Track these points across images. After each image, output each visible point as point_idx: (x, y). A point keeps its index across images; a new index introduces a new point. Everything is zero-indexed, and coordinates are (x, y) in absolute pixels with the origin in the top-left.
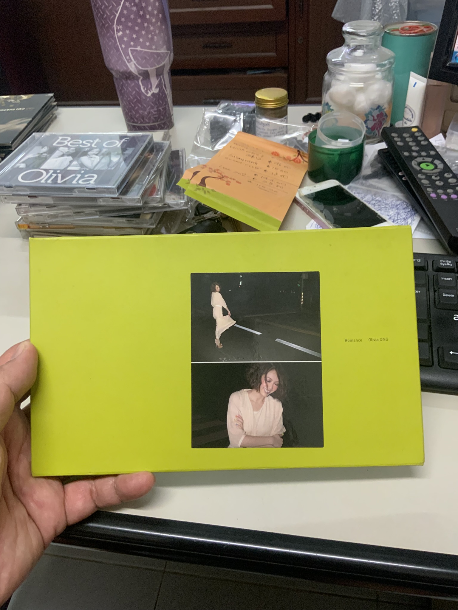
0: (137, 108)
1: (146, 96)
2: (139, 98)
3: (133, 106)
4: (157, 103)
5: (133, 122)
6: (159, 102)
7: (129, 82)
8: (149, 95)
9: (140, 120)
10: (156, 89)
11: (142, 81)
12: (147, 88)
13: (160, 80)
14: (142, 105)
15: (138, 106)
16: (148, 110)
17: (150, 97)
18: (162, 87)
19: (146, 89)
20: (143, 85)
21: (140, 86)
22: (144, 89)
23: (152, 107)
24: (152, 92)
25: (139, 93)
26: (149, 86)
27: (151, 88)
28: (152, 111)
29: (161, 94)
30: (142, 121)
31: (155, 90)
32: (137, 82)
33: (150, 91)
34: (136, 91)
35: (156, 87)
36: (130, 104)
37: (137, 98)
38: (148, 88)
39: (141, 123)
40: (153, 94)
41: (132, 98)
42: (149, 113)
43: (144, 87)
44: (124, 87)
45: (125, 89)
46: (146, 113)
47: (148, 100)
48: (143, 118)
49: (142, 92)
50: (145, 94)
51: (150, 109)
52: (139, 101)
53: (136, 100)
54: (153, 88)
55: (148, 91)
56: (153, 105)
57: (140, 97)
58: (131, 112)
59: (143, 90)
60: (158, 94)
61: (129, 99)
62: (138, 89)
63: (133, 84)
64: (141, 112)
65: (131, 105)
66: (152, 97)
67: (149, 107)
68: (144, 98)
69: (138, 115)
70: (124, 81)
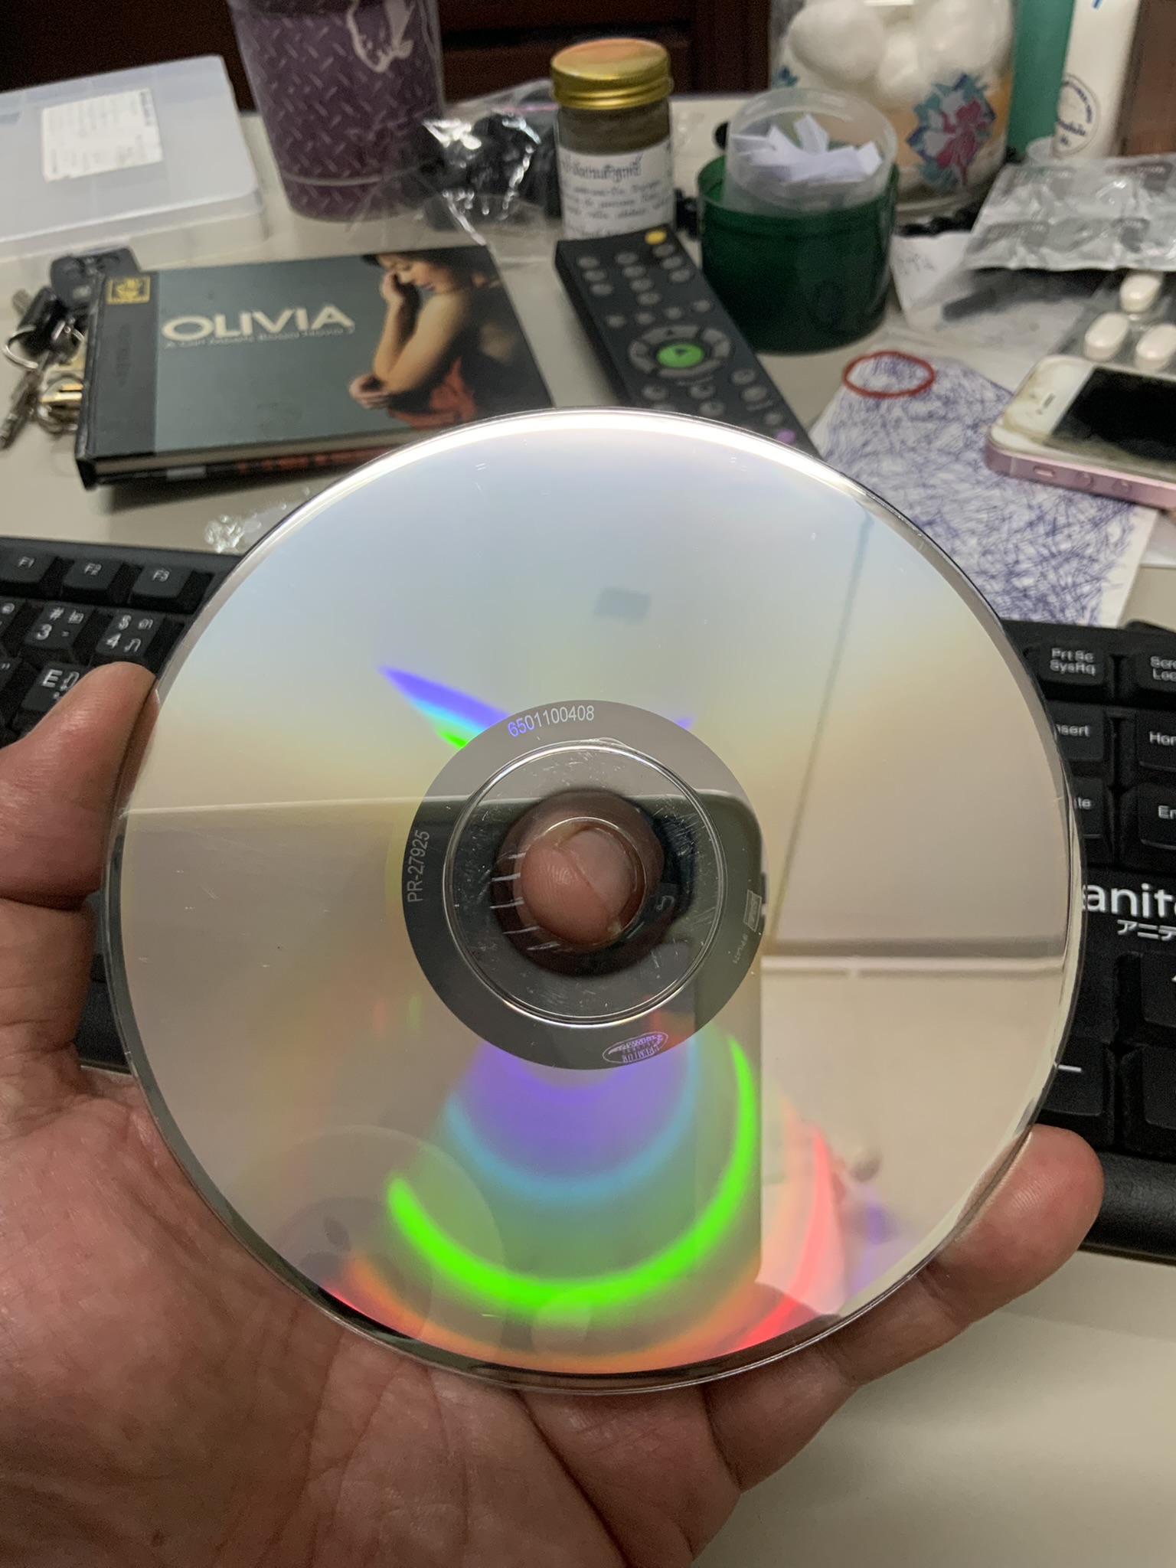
0: (337, 119)
1: (372, 74)
2: (346, 82)
3: (323, 112)
4: (408, 96)
5: (322, 176)
6: (414, 94)
7: (309, 22)
8: (383, 65)
9: (350, 166)
10: (406, 43)
11: (355, 15)
12: (375, 39)
13: (416, 12)
14: (358, 108)
15: (345, 115)
16: (377, 127)
17: (384, 74)
18: (421, 38)
19: (370, 45)
20: (360, 31)
21: (348, 36)
22: (364, 44)
23: (393, 114)
24: (392, 55)
25: (348, 63)
26: (382, 35)
27: (388, 40)
28: (391, 125)
29: (418, 63)
30: (357, 165)
31: (400, 49)
32: (338, 22)
33: (385, 52)
34: (335, 54)
35: (406, 36)
36: (310, 107)
37: (339, 84)
38: (379, 43)
39: (355, 174)
40: (396, 64)
41: (318, 83)
42: (381, 135)
43: (365, 36)
44: (288, 46)
45: (294, 53)
46: (371, 136)
47: (378, 85)
48: (360, 158)
49: (357, 57)
50: (369, 63)
51: (383, 121)
52: (347, 95)
53: (333, 90)
54: (396, 40)
55: (380, 53)
56: (394, 103)
57: (350, 78)
58: (314, 137)
59: (360, 51)
60: (409, 62)
61: (307, 90)
62: (343, 45)
63: (325, 30)
64: (353, 132)
65: (317, 112)
66: (391, 75)
67: (384, 113)
68: (364, 79)
69: (342, 147)
70: (288, 23)
